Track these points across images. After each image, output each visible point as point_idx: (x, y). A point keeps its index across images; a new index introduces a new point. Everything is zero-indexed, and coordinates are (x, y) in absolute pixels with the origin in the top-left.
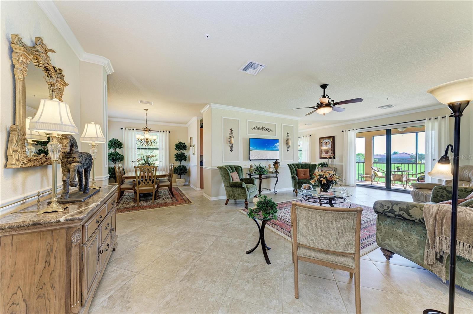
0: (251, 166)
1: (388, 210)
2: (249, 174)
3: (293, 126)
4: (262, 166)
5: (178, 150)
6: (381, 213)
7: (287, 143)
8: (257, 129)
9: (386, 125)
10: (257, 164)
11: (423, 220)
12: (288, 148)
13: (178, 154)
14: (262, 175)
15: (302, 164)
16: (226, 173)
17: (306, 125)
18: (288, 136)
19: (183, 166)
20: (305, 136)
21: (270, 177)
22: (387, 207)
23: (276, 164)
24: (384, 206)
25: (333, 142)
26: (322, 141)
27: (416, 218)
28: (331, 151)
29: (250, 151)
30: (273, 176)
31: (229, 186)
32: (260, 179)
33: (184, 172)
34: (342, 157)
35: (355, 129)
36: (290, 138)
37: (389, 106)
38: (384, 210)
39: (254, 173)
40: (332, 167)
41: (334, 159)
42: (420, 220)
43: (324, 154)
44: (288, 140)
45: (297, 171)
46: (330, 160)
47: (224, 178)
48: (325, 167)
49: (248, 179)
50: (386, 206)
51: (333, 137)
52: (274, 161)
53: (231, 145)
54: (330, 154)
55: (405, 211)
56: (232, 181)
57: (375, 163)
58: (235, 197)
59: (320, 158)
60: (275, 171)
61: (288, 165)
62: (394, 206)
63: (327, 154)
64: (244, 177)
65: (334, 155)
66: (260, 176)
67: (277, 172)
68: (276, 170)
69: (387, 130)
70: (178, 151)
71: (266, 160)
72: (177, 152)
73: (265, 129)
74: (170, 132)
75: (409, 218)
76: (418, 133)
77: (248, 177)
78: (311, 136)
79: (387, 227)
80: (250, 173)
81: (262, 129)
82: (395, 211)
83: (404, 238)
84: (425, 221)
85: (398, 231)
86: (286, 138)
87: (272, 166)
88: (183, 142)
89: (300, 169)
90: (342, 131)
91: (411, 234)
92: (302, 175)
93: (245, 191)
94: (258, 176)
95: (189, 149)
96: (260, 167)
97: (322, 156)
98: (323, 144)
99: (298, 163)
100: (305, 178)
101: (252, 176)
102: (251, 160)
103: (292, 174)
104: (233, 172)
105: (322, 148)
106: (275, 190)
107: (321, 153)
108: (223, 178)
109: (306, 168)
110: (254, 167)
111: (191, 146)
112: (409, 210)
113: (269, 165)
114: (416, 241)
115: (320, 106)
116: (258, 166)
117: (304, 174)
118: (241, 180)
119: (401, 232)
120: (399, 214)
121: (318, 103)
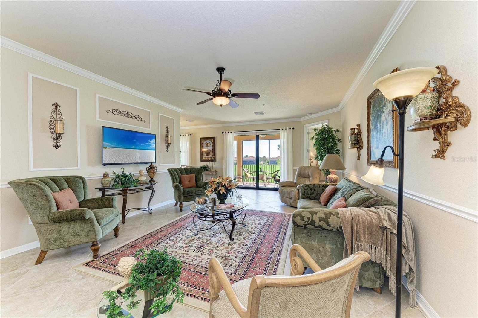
0: (106, 175)
1: (308, 223)
2: (100, 190)
3: (173, 119)
4: (127, 174)
6: (301, 227)
7: (166, 141)
8: (116, 113)
9: (256, 131)
10: (118, 171)
11: (341, 228)
12: (167, 147)
14: (129, 188)
15: (185, 169)
16: (38, 194)
17: (187, 121)
18: (167, 131)
20: (184, 135)
21: (142, 190)
22: (307, 219)
23: (151, 169)
24: (304, 218)
25: (214, 144)
26: (203, 142)
27: (334, 227)
28: (212, 153)
29: (104, 150)
30: (147, 188)
31: (48, 222)
32: (123, 196)
34: (222, 159)
35: (233, 132)
36: (170, 134)
37: (262, 113)
38: (305, 223)
39: (112, 186)
40: (213, 170)
41: (215, 162)
42: (338, 229)
43: (205, 156)
44: (167, 136)
45: (180, 177)
46: (211, 163)
47: (31, 207)
48: (207, 170)
49: (98, 199)
50: (306, 217)
51: (214, 138)
52: (148, 165)
53: (55, 135)
54: (211, 156)
55: (324, 221)
56: (58, 209)
57: (244, 165)
58: (64, 242)
59: (201, 161)
60: (150, 179)
61: (168, 170)
62: (314, 216)
63: (209, 156)
64: (89, 196)
65: (215, 157)
66: (123, 190)
67: (152, 181)
68: (152, 179)
69: (256, 135)
71: (135, 163)
73: (132, 115)
75: (328, 228)
76: (270, 141)
77: (99, 195)
78: (191, 135)
79: (304, 241)
80: (103, 187)
81: (127, 115)
82: (315, 222)
83: (320, 250)
84: (343, 230)
85: (313, 243)
86: (164, 133)
87: (145, 172)
89: (183, 175)
90: (223, 133)
91: (325, 244)
92: (187, 183)
93: (93, 226)
94: (120, 190)
96: (124, 176)
97: (203, 159)
98: (204, 145)
99: (180, 167)
100: (191, 186)
101: (107, 191)
102: (105, 165)
103: (174, 182)
104: (61, 190)
105: (203, 149)
106: (149, 208)
107: (202, 156)
108: (27, 208)
109: (191, 174)
110: (112, 176)
112: (328, 219)
113: (140, 172)
114: (329, 250)
115: (218, 93)
116: (121, 174)
117: (189, 181)
118: (81, 204)
119: (317, 243)
120: (319, 225)
121: (214, 90)
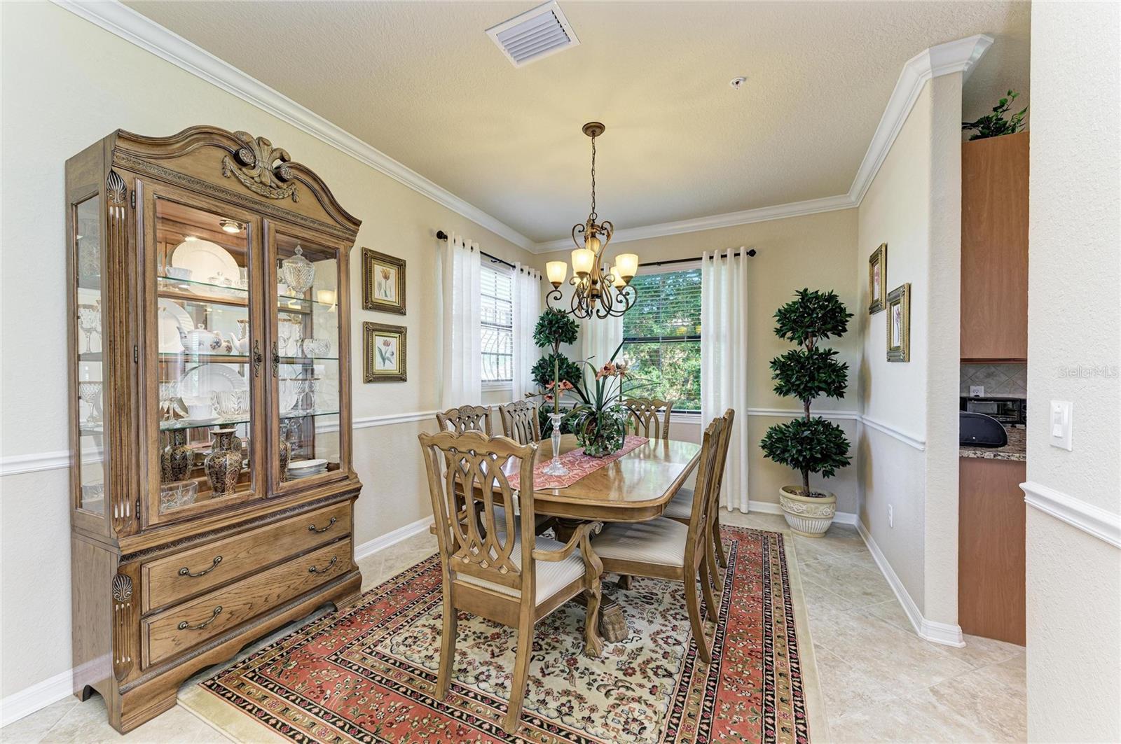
5: (792, 339)
13: (792, 356)
19: (819, 422)
33: (826, 458)
70: (795, 342)
72: (786, 347)
74: (752, 253)
88: (824, 290)
95: (864, 326)
111: (874, 308)
